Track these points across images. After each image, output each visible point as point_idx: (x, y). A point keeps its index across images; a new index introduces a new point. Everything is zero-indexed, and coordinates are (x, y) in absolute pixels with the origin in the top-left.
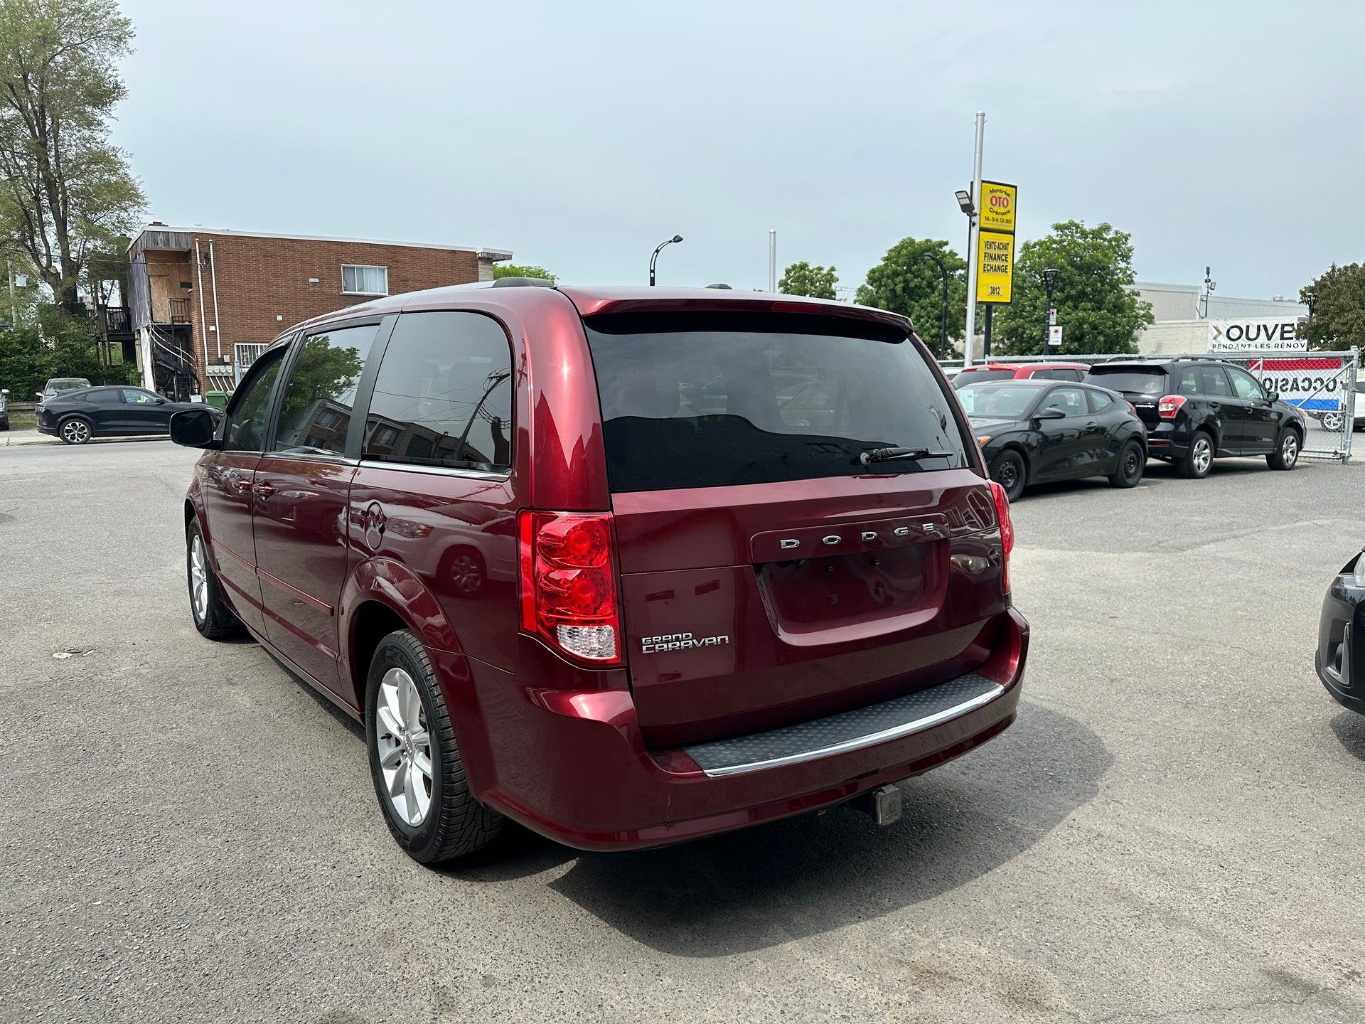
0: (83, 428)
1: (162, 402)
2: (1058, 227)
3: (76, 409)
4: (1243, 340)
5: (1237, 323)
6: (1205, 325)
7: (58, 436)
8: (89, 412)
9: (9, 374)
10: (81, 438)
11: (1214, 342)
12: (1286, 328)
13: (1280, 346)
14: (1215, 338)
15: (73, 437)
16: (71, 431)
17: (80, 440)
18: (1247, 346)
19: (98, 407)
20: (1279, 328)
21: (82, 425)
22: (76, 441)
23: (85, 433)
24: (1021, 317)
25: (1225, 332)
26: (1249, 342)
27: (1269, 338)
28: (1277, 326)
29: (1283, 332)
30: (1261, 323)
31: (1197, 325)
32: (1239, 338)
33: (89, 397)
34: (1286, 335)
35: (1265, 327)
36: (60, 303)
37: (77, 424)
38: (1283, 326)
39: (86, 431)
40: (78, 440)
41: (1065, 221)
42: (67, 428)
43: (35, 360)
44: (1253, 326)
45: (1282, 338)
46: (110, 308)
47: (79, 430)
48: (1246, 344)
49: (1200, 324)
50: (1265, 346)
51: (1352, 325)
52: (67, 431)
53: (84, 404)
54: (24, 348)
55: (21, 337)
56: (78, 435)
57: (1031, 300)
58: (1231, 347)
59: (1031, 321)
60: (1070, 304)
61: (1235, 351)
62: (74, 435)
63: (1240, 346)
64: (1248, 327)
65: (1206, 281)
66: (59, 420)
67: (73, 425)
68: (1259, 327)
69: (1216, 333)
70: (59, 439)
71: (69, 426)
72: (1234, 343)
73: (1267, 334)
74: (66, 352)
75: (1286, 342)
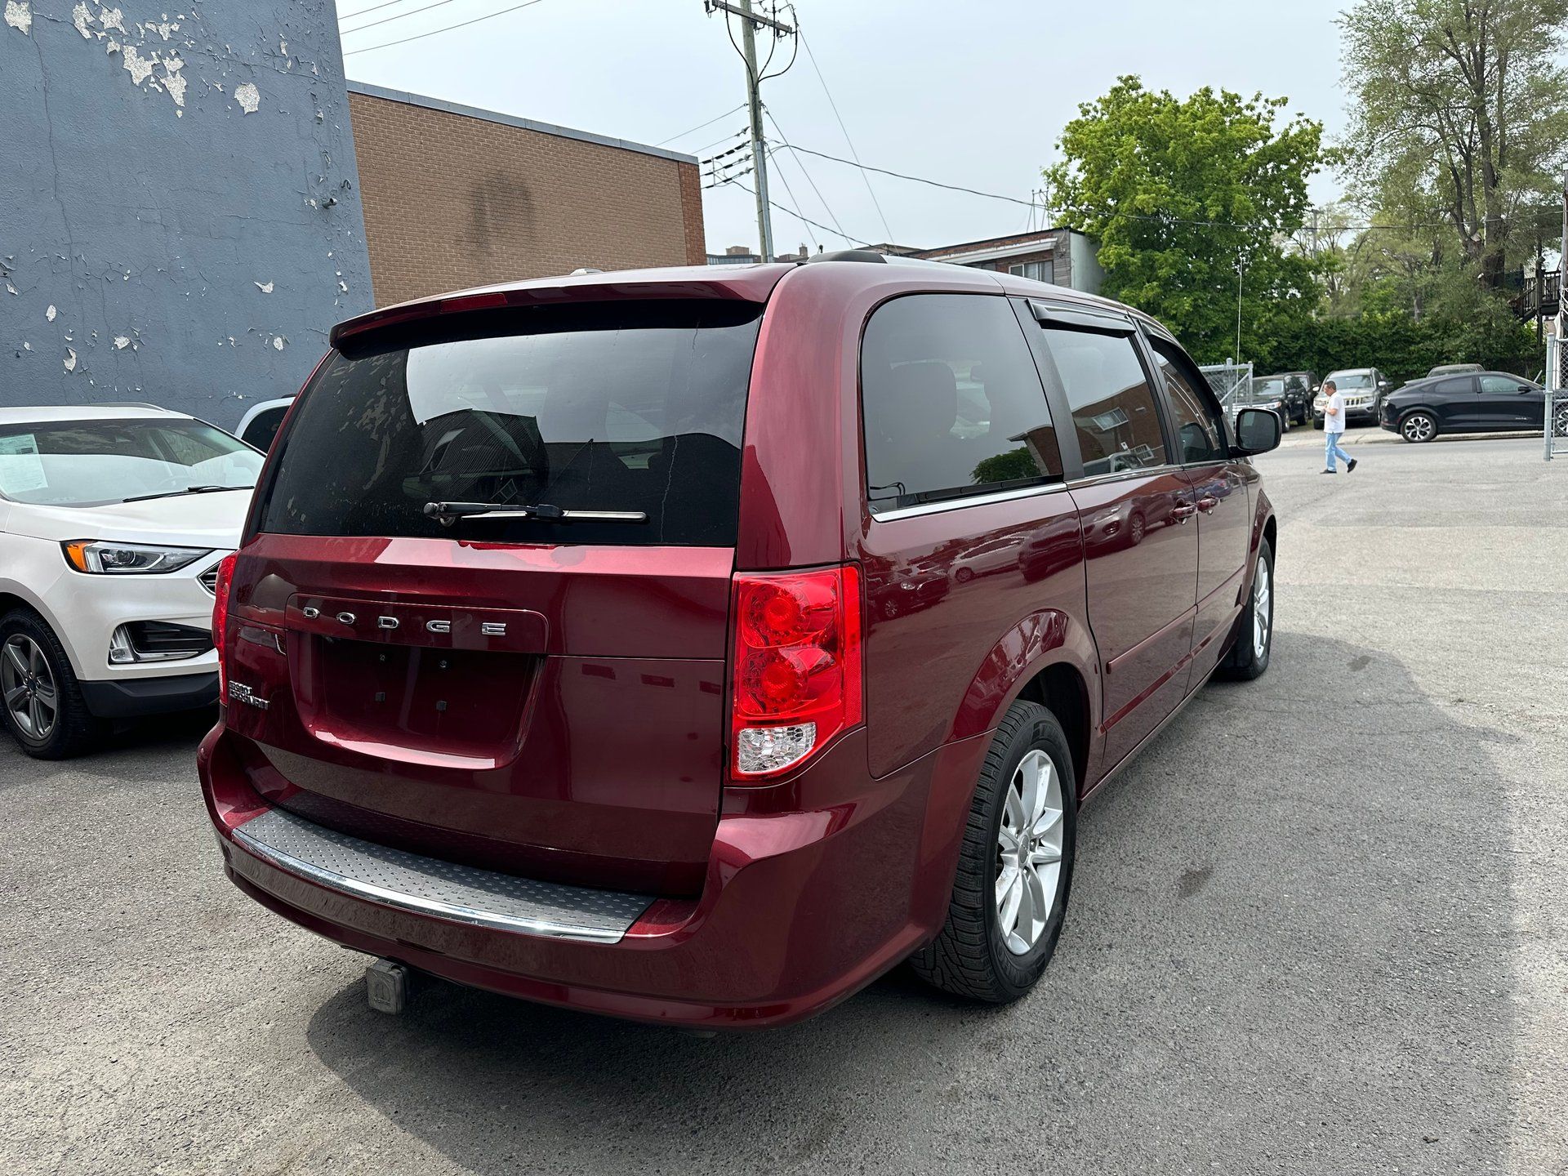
0: (1427, 424)
1: (1527, 390)
3: (1421, 402)
7: (1399, 433)
8: (1435, 405)
9: (1416, 363)
10: (1423, 435)
15: (1414, 435)
16: (1413, 427)
17: (1422, 437)
19: (1446, 399)
21: (1426, 421)
22: (1416, 439)
23: (1428, 430)
33: (1443, 388)
36: (1480, 276)
37: (1420, 419)
39: (1429, 427)
40: (1419, 437)
42: (1408, 424)
43: (1443, 345)
46: (1548, 273)
47: (1422, 427)
52: (1409, 428)
53: (1433, 395)
54: (1436, 332)
55: (1432, 321)
56: (1421, 432)
62: (1416, 432)
66: (1402, 414)
67: (1415, 421)
70: (1400, 437)
71: (1411, 422)
74: (1479, 333)
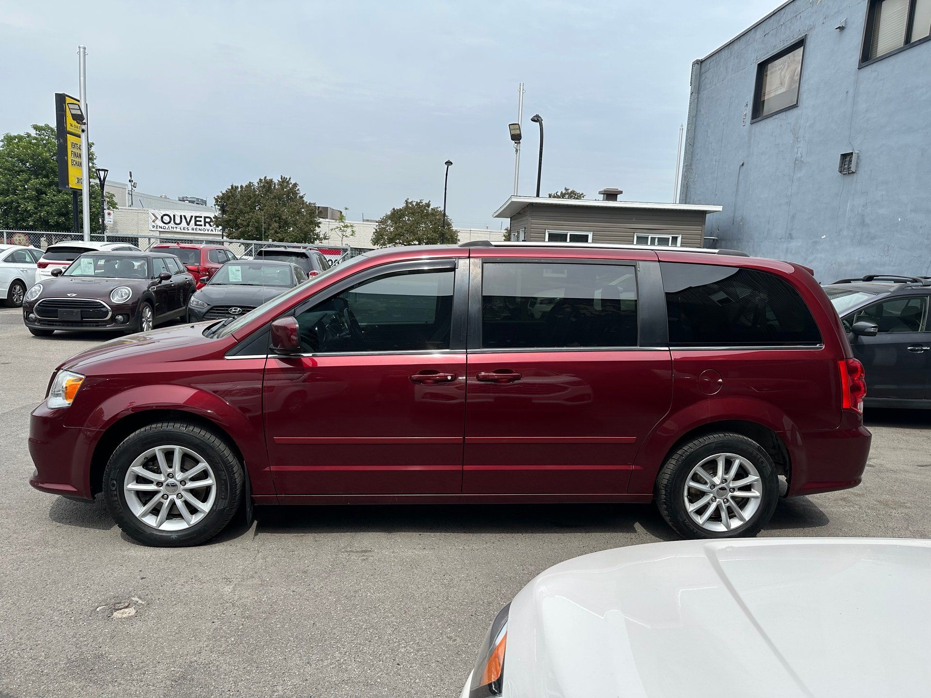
2: (36, 128)
4: (172, 224)
5: (168, 213)
6: (146, 212)
11: (153, 224)
12: (198, 219)
13: (195, 230)
14: (154, 221)
18: (175, 228)
20: (193, 218)
24: (14, 194)
25: (160, 218)
26: (176, 226)
27: (188, 224)
28: (192, 217)
29: (196, 221)
30: (183, 214)
31: (141, 211)
32: (169, 222)
34: (198, 223)
35: (185, 216)
38: (196, 217)
41: (42, 124)
44: (178, 216)
45: (196, 225)
48: (175, 226)
49: (143, 211)
50: (186, 229)
51: (249, 222)
57: (21, 181)
58: (165, 228)
59: (24, 198)
60: (54, 187)
61: (168, 231)
63: (170, 228)
64: (174, 216)
65: (130, 181)
68: (181, 216)
69: (154, 218)
72: (167, 226)
73: (187, 222)
75: (198, 227)
